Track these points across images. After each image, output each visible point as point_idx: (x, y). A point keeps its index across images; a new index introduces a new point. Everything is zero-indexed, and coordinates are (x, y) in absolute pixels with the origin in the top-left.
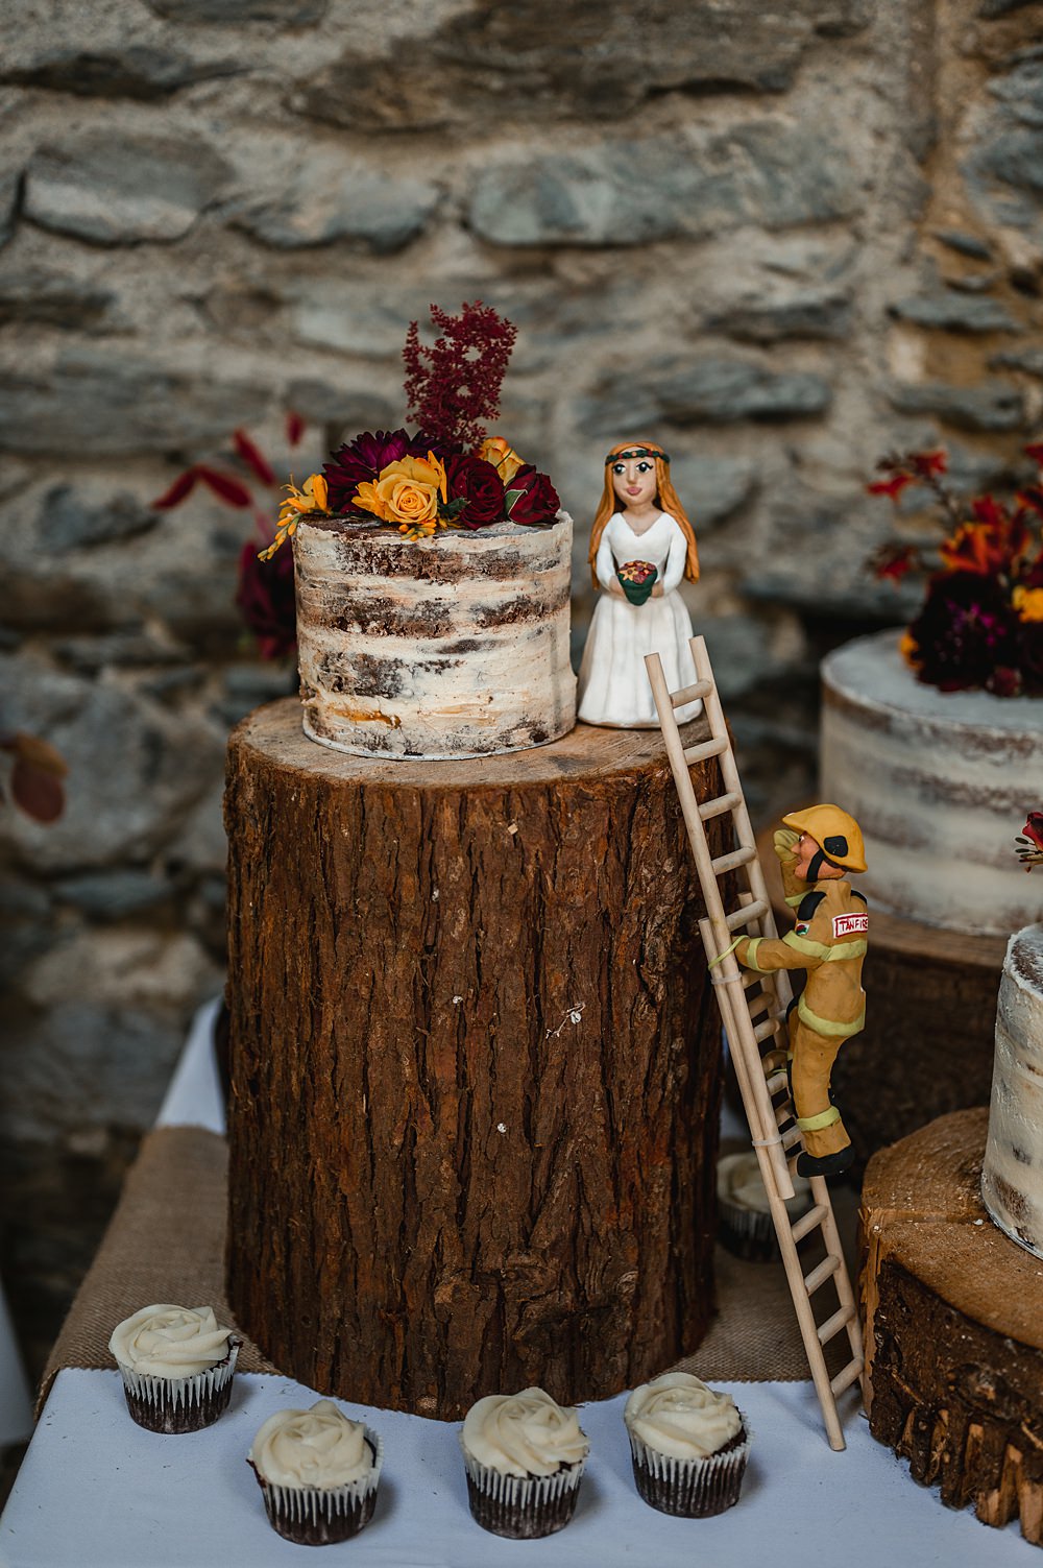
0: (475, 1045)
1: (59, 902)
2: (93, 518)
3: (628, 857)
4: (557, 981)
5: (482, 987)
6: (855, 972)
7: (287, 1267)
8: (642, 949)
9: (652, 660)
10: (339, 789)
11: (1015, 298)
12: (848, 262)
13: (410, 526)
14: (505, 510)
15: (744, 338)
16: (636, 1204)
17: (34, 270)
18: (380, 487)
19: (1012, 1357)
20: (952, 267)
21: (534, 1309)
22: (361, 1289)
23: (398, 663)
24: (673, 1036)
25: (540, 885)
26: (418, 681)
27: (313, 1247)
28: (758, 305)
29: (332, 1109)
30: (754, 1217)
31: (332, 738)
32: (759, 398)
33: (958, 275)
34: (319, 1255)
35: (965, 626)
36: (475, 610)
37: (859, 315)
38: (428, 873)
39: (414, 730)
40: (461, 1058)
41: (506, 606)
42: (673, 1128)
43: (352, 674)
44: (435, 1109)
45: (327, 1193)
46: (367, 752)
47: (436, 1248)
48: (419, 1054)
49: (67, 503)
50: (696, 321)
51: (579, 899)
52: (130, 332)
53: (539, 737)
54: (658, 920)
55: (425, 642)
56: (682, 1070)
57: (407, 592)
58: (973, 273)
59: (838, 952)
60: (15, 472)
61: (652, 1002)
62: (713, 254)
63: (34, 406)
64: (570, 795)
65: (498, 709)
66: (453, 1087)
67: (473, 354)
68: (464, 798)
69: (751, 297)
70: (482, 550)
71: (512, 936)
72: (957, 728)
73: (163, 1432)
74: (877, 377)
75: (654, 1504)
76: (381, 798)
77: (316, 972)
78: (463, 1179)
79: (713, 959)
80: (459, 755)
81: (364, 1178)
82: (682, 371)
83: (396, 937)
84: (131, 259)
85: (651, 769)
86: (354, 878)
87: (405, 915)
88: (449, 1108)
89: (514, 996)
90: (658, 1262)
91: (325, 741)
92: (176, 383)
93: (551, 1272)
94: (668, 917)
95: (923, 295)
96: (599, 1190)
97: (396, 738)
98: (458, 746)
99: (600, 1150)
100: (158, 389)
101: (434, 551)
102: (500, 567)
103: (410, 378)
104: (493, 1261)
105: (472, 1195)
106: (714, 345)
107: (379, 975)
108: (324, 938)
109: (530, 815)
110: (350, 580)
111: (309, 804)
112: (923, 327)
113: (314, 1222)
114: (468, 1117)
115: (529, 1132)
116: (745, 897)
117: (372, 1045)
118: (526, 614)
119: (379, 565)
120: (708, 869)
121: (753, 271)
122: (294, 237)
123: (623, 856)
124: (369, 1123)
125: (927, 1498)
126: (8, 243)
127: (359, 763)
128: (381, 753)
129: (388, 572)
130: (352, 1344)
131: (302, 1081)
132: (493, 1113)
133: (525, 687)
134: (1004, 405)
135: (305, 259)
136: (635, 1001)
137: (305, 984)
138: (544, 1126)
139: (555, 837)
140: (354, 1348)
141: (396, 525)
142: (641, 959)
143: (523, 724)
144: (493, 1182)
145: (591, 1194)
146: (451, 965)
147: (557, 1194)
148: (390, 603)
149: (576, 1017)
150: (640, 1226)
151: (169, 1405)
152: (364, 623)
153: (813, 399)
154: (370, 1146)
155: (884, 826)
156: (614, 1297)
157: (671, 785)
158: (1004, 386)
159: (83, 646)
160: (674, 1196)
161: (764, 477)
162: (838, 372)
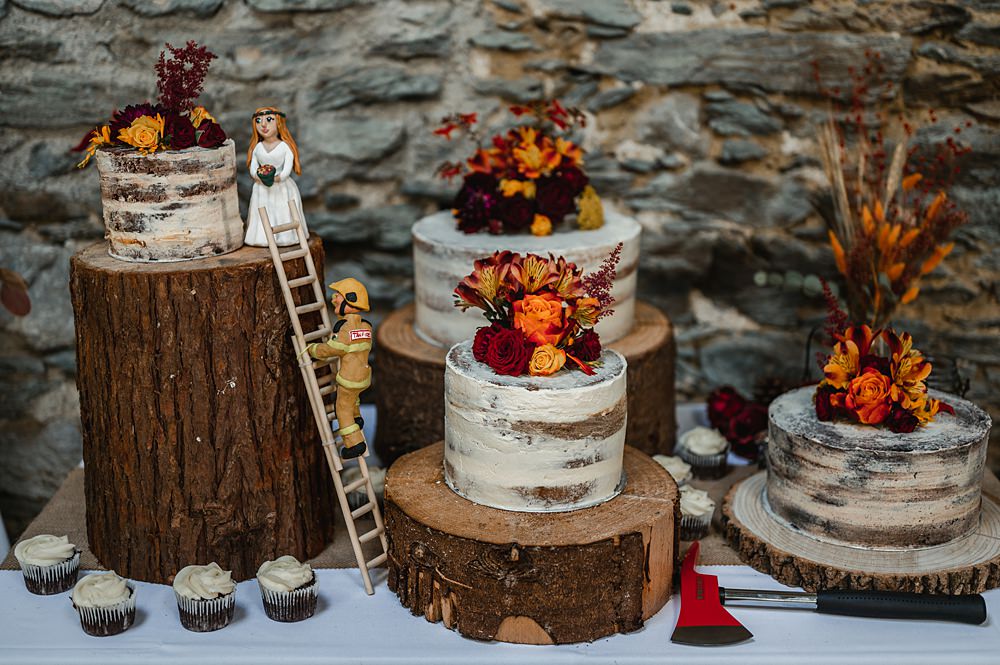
0: (182, 398)
1: (47, 366)
2: (57, 160)
3: (255, 306)
4: (221, 366)
5: (184, 371)
6: (364, 359)
7: (105, 516)
8: (266, 351)
9: (262, 211)
10: (111, 276)
11: (537, 32)
12: (447, 16)
13: (145, 149)
14: (195, 140)
15: (395, 57)
16: (273, 479)
17: (20, 30)
18: (130, 130)
19: (430, 536)
20: (501, 18)
21: (221, 529)
22: (138, 523)
23: (142, 215)
24: (289, 396)
25: (209, 319)
26: (153, 224)
27: (115, 505)
28: (400, 40)
29: (119, 433)
30: (358, 496)
31: (118, 254)
32: (403, 88)
33: (504, 22)
34: (118, 507)
35: (475, 198)
36: (178, 188)
37: (454, 44)
38: (154, 314)
39: (153, 248)
40: (176, 406)
41: (195, 187)
42: (293, 441)
43: (122, 221)
44: (166, 431)
45: (120, 476)
46: (132, 259)
47: (171, 501)
48: (156, 404)
49: (43, 152)
50: (368, 48)
51: (230, 326)
52: (72, 62)
53: (218, 251)
54: (273, 337)
55: (155, 204)
56: (295, 413)
57: (145, 181)
58: (511, 21)
59: (353, 348)
60: (14, 137)
61: (274, 379)
62: (374, 13)
63: (23, 102)
64: (221, 276)
65: (194, 236)
66: (173, 419)
67: (188, 66)
68: (169, 278)
69: (396, 36)
70: (179, 159)
71: (197, 345)
72: (463, 250)
73: (41, 594)
74: (466, 76)
75: (270, 617)
76: (131, 279)
77: (108, 366)
78: (181, 464)
79: (298, 354)
80: (176, 260)
81: (135, 467)
82: (362, 75)
83: (143, 348)
84: (70, 24)
85: (265, 263)
86: (121, 319)
87: (145, 336)
88: (172, 429)
89: (199, 374)
90: (289, 509)
91: (115, 255)
92: (96, 87)
93: (229, 511)
94: (278, 335)
95: (487, 32)
96: (252, 471)
97: (145, 252)
98: (175, 256)
99: (251, 450)
100: (88, 91)
101: (155, 160)
102: (190, 168)
103: (160, 79)
104: (198, 506)
105: (187, 473)
106: (378, 61)
107: (136, 365)
108: (110, 349)
109: (202, 284)
110: (118, 176)
111: (100, 284)
112: (488, 49)
113: (115, 491)
114: (182, 434)
115: (213, 442)
116: (321, 326)
117: (134, 400)
118: (206, 191)
119: (130, 168)
120: (294, 313)
121: (397, 22)
122: (155, 10)
123: (252, 305)
124: (136, 439)
125: (407, 612)
126: (6, 16)
127: (126, 264)
128: (138, 259)
129: (134, 172)
130: (136, 550)
131: (105, 421)
132: (194, 432)
133: (208, 226)
134: (533, 89)
135: (161, 21)
136: (264, 377)
137: (103, 373)
138: (219, 437)
139: (214, 297)
140: (136, 553)
141: (137, 149)
142: (266, 356)
143: (208, 244)
144: (196, 467)
145: (247, 472)
146: (168, 359)
147: (229, 472)
148: (136, 186)
149: (233, 385)
150: (276, 490)
151: (42, 580)
152: (126, 197)
153: (432, 89)
154: (137, 451)
155: (435, 302)
156: (264, 525)
157: (274, 270)
158: (533, 79)
159: (55, 228)
160: (296, 476)
161: (410, 130)
162: (446, 74)
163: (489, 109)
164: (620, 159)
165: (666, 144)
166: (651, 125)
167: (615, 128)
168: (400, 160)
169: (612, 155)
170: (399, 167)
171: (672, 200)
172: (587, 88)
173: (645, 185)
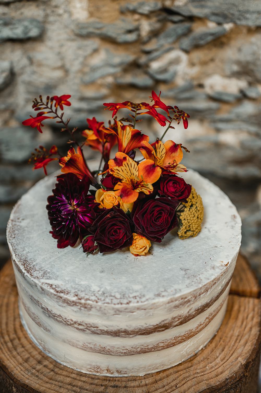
74: (66, 19)
134: (130, 31)
158: (130, 22)
161: (17, 69)
162: (47, 16)
163: (89, 51)
164: (208, 90)
165: (250, 79)
166: (238, 63)
167: (204, 63)
168: (11, 94)
169: (201, 86)
170: (11, 100)
171: (252, 124)
172: (181, 28)
173: (229, 112)
